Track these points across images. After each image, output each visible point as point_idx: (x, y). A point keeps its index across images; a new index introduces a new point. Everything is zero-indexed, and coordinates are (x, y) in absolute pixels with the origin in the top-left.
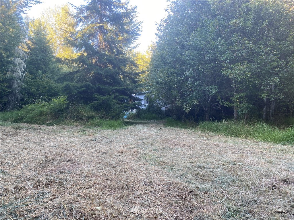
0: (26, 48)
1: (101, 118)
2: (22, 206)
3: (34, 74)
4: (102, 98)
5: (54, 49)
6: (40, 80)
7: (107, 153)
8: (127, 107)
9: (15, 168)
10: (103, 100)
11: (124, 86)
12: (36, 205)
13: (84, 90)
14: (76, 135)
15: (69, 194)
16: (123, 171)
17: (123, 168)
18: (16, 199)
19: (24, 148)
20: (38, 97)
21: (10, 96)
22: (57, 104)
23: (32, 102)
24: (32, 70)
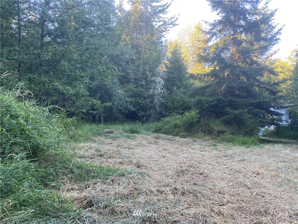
0: (165, 67)
1: (232, 134)
2: (164, 208)
3: (170, 90)
4: (234, 112)
5: (187, 66)
6: (175, 95)
7: (240, 172)
8: (263, 122)
9: (156, 173)
10: (235, 115)
11: (260, 99)
12: (174, 210)
13: (215, 104)
14: (207, 148)
15: (202, 207)
16: (260, 195)
17: (260, 191)
18: (159, 200)
19: (163, 156)
20: (173, 110)
21: (152, 109)
22: (190, 117)
23: (168, 115)
24: (169, 87)
